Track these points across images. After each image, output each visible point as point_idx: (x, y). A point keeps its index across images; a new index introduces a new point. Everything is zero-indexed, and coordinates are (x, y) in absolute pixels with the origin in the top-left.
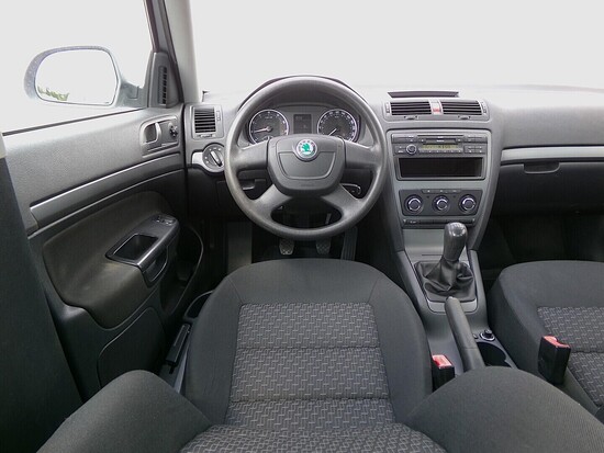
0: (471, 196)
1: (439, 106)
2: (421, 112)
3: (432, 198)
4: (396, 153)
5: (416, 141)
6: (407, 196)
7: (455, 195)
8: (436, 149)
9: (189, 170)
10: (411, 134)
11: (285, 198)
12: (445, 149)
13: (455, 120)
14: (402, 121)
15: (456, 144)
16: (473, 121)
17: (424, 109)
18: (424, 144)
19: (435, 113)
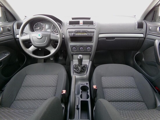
0: (90, 47)
1: (82, 22)
2: (77, 24)
3: (79, 47)
4: (69, 35)
5: (75, 32)
6: (72, 47)
7: (85, 46)
8: (80, 34)
9: (16, 39)
10: (74, 30)
11: (36, 48)
12: (82, 34)
13: (86, 26)
14: (71, 26)
15: (86, 33)
16: (91, 26)
17: (78, 23)
18: (77, 33)
19: (81, 24)
